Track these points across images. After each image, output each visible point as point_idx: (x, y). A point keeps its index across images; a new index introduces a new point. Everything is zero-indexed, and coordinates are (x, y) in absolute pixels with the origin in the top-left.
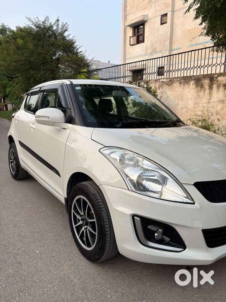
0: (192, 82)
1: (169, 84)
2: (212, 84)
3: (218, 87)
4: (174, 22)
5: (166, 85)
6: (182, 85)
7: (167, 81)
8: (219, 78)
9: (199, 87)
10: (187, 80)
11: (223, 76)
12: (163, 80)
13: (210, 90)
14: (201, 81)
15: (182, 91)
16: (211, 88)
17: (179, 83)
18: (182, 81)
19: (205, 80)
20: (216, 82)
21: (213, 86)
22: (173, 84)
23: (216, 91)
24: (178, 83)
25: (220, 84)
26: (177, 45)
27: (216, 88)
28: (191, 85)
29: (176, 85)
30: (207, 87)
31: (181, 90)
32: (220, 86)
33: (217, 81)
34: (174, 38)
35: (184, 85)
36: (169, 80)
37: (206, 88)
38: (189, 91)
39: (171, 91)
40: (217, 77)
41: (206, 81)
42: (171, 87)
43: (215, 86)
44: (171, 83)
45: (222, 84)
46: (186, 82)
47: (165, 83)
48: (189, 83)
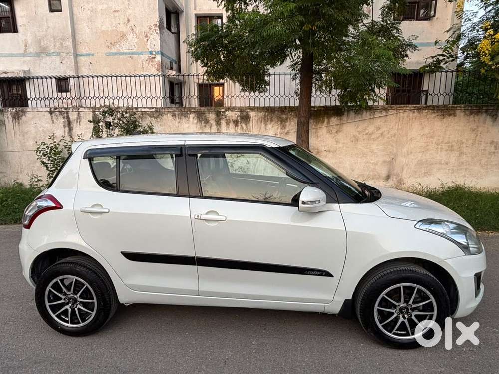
0: (192, 116)
1: (155, 115)
2: (220, 119)
3: (228, 123)
4: (75, 13)
5: (151, 117)
6: (177, 118)
7: (151, 111)
8: (227, 113)
9: (203, 122)
10: (183, 113)
11: (232, 111)
12: (143, 110)
13: (217, 126)
14: (204, 115)
15: (178, 126)
16: (218, 123)
17: (172, 116)
18: (176, 113)
19: (209, 113)
20: (223, 117)
21: (221, 121)
22: (162, 116)
23: (225, 128)
24: (170, 115)
25: (230, 120)
26: (85, 49)
27: (225, 124)
28: (191, 119)
29: (168, 117)
30: (213, 122)
31: (177, 124)
32: (230, 122)
33: (226, 117)
34: (79, 38)
35: (180, 118)
36: (153, 110)
37: (211, 124)
38: (189, 126)
39: (159, 125)
40: (224, 112)
41: (210, 115)
42: (158, 120)
43: (223, 122)
44: (158, 114)
45: (231, 119)
46: (182, 114)
47: (148, 114)
48: (187, 117)
